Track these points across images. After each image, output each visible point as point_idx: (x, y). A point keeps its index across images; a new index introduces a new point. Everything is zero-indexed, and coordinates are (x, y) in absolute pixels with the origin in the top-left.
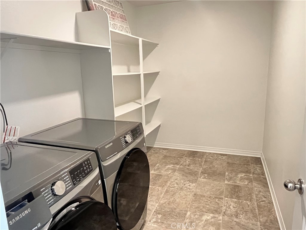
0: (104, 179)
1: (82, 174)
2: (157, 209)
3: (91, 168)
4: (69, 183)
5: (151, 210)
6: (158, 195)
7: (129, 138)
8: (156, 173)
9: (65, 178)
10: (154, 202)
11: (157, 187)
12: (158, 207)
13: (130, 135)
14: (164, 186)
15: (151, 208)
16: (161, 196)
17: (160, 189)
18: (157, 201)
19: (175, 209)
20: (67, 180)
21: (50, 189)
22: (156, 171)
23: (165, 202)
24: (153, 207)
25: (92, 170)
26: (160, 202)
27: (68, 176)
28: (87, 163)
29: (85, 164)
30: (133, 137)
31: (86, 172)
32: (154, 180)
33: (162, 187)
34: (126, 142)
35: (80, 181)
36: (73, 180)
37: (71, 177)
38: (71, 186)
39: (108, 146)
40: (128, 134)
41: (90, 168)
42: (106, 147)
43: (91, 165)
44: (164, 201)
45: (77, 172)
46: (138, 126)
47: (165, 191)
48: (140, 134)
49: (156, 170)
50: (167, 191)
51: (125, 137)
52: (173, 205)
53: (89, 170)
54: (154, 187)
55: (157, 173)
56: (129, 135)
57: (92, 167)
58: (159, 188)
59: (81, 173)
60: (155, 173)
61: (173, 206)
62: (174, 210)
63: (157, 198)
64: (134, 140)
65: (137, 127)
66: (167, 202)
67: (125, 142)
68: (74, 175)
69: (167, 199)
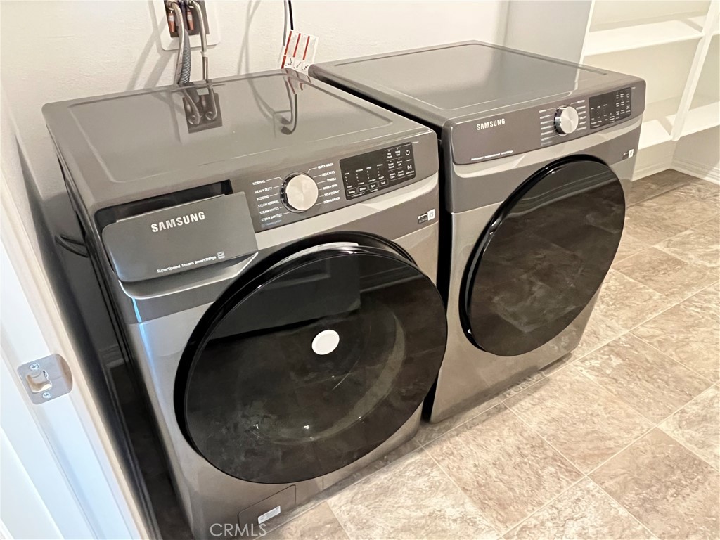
0: (453, 214)
1: (377, 180)
2: (618, 342)
3: (410, 170)
4: (335, 189)
5: (600, 337)
6: (642, 311)
7: (570, 120)
8: (669, 253)
9: (324, 175)
10: (621, 323)
11: (651, 290)
12: (623, 339)
13: (578, 111)
14: (672, 293)
15: (602, 333)
16: (650, 317)
17: (655, 298)
18: (630, 323)
19: (674, 364)
20: (329, 180)
21: (278, 187)
22: (673, 249)
23: (653, 336)
24: (610, 333)
25: (413, 177)
26: (638, 328)
27: (333, 172)
28: (403, 154)
29: (394, 155)
30: (591, 121)
31: (392, 176)
32: (653, 268)
33: (667, 295)
34: (558, 130)
35: (367, 194)
36: (345, 186)
37: (343, 176)
38: (338, 198)
39: (487, 125)
40: (575, 106)
41: (406, 170)
42: (480, 127)
43: (412, 163)
44: (650, 330)
45: (365, 169)
46: (626, 90)
47: (669, 307)
48: (625, 117)
49: (674, 245)
50: (675, 311)
51: (558, 113)
52: (674, 353)
53: (401, 174)
54: (642, 286)
55: (673, 254)
56: (573, 109)
57: (413, 169)
58: (657, 293)
59: (374, 174)
60: (666, 250)
61: (671, 355)
62: (668, 367)
63: (634, 315)
64: (591, 128)
65: (619, 92)
66: (658, 338)
67: (555, 127)
68: (353, 173)
69: (662, 330)
